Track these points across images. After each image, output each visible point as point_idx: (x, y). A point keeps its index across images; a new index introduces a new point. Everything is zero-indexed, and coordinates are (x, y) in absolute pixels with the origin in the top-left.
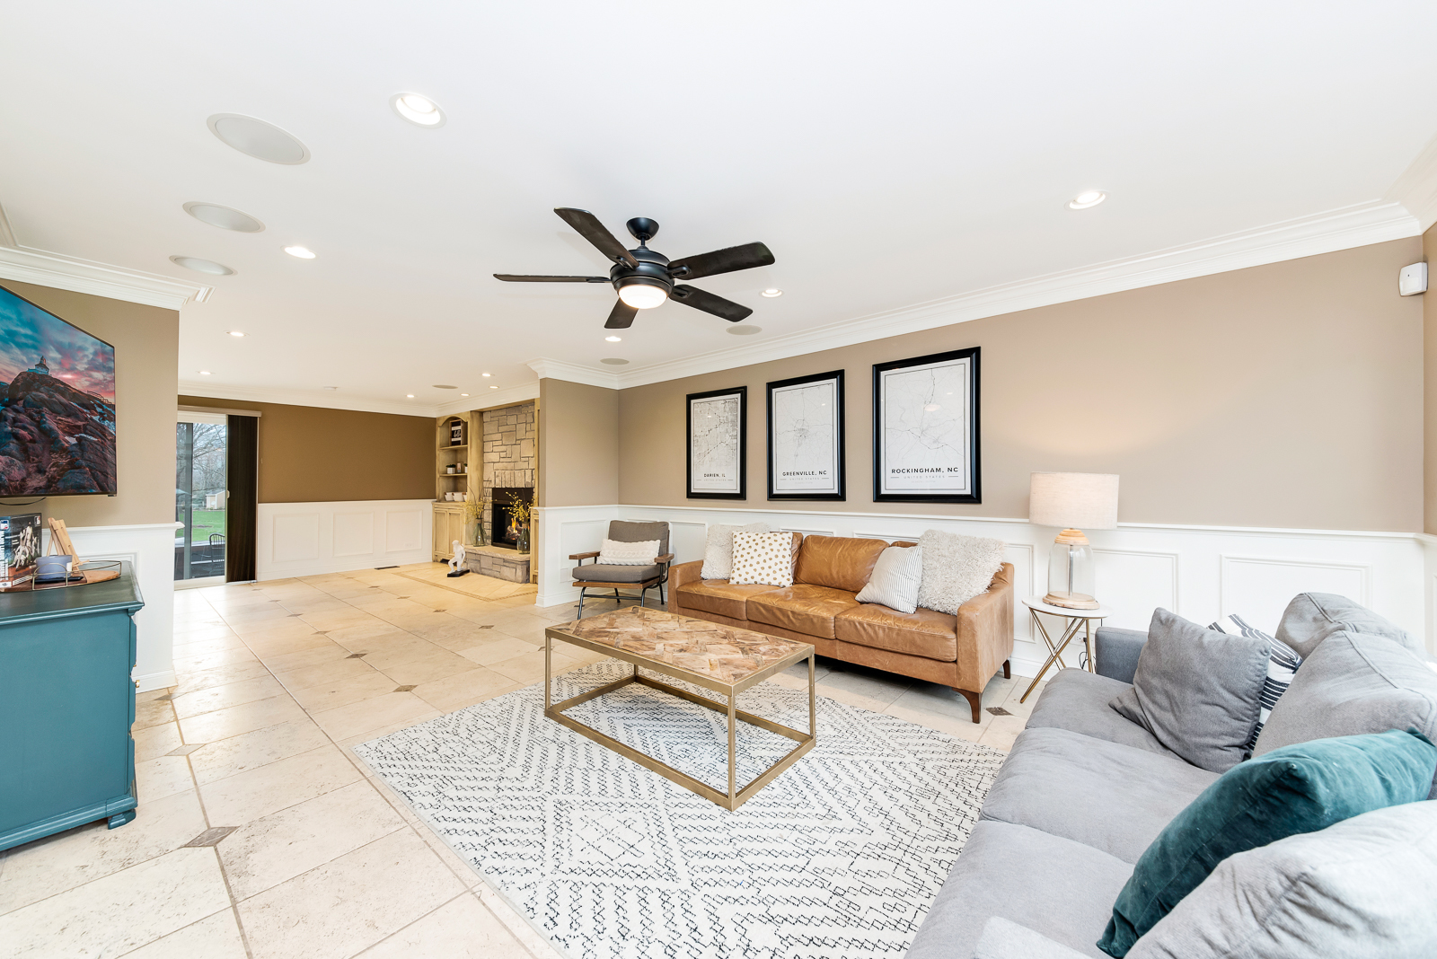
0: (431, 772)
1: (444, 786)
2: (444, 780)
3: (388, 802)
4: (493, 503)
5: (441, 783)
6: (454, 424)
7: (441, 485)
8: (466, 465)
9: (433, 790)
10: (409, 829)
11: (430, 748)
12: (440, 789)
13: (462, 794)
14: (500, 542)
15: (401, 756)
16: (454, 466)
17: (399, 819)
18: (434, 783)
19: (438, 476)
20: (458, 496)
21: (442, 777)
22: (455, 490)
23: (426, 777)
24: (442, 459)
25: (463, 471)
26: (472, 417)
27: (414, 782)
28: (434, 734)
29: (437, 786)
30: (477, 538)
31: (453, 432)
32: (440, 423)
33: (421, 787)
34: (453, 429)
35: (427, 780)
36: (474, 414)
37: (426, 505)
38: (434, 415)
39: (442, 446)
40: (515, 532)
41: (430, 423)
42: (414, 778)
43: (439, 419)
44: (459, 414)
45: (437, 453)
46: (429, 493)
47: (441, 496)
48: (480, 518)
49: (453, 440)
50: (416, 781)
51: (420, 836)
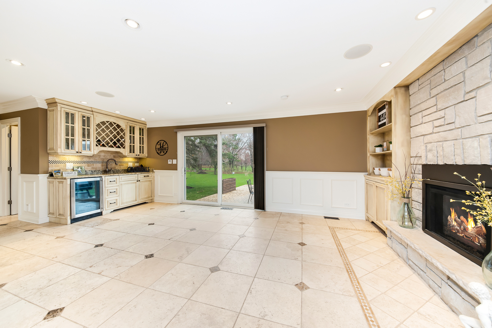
4: (423, 182)
6: (380, 110)
7: (371, 162)
8: (391, 143)
14: (436, 232)
16: (381, 146)
19: (368, 155)
20: (384, 171)
22: (384, 165)
24: (372, 141)
25: (388, 149)
26: (396, 93)
30: (403, 217)
31: (379, 117)
32: (369, 113)
34: (380, 114)
36: (398, 89)
37: (360, 177)
38: (365, 109)
39: (371, 131)
40: (454, 223)
41: (361, 116)
43: (368, 110)
44: (383, 97)
45: (368, 136)
46: (362, 168)
47: (371, 170)
48: (406, 196)
49: (380, 123)
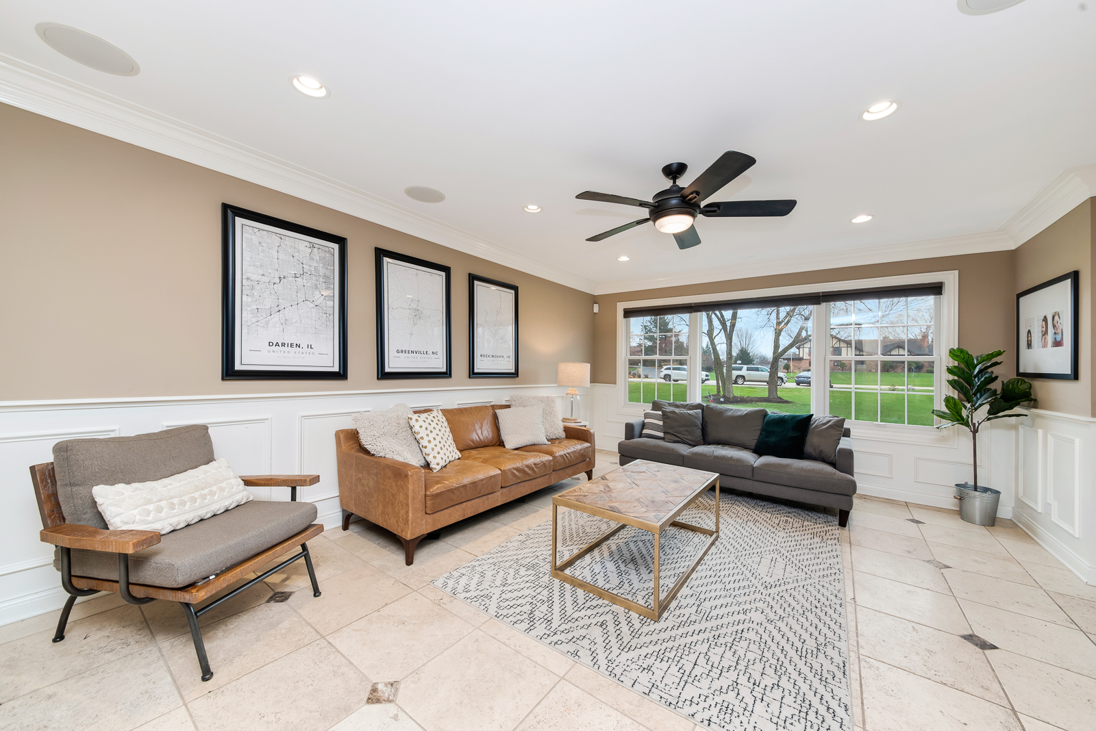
0: (806, 670)
1: (809, 651)
2: (804, 654)
3: (861, 684)
5: (809, 655)
9: (821, 655)
10: (861, 651)
11: (777, 694)
12: (815, 652)
13: (805, 636)
15: (811, 716)
17: (863, 664)
18: (815, 660)
21: (803, 659)
23: (813, 671)
27: (827, 676)
28: (750, 708)
29: (814, 656)
33: (827, 665)
35: (816, 666)
42: (824, 679)
50: (825, 674)
51: (858, 642)
